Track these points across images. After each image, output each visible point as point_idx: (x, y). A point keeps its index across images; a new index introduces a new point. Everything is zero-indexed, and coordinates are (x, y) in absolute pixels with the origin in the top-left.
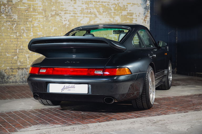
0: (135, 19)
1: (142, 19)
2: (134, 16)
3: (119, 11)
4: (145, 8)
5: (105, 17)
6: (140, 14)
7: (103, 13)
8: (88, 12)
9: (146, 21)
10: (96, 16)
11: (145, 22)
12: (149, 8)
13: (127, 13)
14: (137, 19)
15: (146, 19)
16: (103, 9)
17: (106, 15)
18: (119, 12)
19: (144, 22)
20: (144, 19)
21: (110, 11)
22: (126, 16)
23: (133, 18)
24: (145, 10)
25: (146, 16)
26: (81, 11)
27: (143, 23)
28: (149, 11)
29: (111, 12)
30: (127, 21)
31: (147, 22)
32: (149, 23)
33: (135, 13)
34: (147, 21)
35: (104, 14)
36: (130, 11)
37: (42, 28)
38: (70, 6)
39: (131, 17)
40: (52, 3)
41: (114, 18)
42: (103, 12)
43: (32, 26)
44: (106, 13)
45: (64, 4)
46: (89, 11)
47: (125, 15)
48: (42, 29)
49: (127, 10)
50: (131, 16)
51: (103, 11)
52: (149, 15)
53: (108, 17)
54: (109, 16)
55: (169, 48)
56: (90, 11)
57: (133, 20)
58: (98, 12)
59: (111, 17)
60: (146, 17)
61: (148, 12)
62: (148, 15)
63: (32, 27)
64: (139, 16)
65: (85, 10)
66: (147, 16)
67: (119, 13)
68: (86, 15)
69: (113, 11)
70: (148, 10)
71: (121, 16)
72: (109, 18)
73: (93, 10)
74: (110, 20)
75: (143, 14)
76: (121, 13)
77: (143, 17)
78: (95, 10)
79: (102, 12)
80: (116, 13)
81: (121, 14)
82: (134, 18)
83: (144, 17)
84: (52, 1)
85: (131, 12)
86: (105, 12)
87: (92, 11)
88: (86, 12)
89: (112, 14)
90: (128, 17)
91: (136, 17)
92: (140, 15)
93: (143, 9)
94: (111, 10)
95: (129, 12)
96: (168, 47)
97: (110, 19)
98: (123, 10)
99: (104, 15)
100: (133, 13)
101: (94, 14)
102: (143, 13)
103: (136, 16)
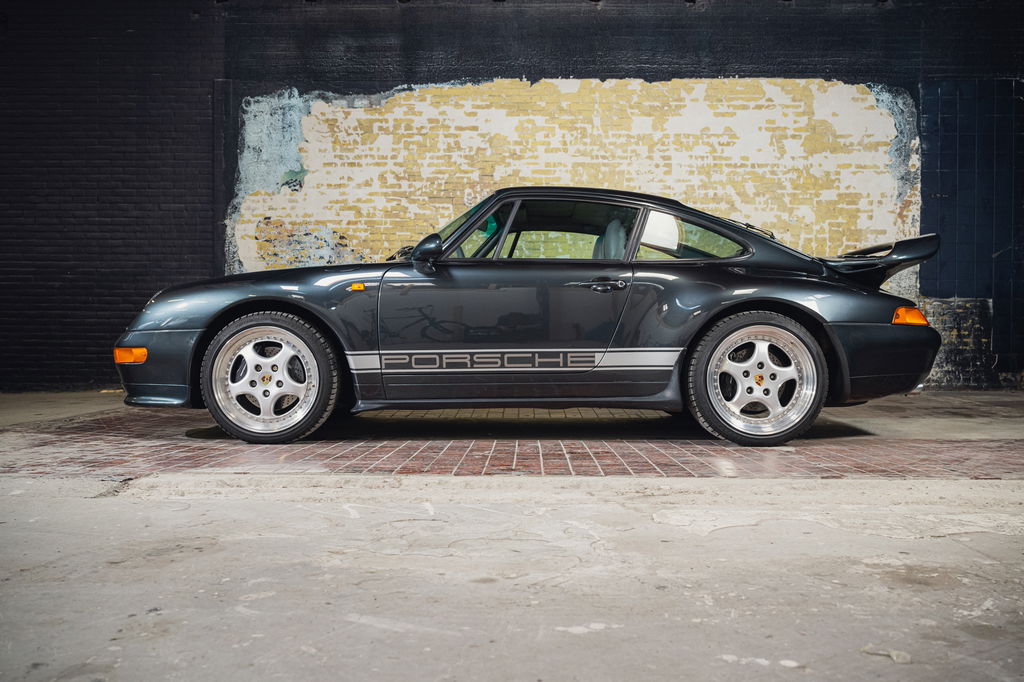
0: (866, 211)
1: (893, 212)
2: (863, 204)
3: (808, 189)
4: (902, 178)
5: (763, 210)
6: (883, 195)
7: (757, 198)
8: (706, 195)
9: (907, 216)
10: (733, 205)
11: (904, 222)
12: (916, 179)
13: (839, 195)
14: (872, 211)
15: (905, 213)
16: (754, 186)
17: (766, 202)
18: (811, 194)
19: (899, 220)
20: (898, 211)
21: (779, 191)
22: (836, 202)
23: (858, 210)
24: (901, 183)
25: (906, 201)
26: (686, 193)
27: (895, 224)
28: (919, 185)
29: (783, 195)
30: (837, 219)
31: (909, 220)
32: (918, 224)
33: (865, 194)
34: (910, 217)
35: (762, 199)
36: (848, 187)
37: (570, 242)
38: (652, 180)
39: (854, 207)
40: (601, 176)
41: (791, 211)
42: (757, 194)
43: (543, 239)
44: (767, 196)
45: (634, 175)
46: (711, 193)
47: (829, 202)
48: (570, 245)
49: (838, 187)
50: (853, 203)
51: (755, 191)
52: (918, 198)
53: (772, 209)
54: (776, 207)
55: (994, 302)
56: (715, 194)
57: (859, 214)
58: (738, 194)
59: (783, 208)
60: (907, 204)
61: (912, 188)
62: (913, 199)
63: (544, 242)
64: (880, 202)
65: (698, 192)
66: (911, 202)
67: (808, 196)
68: (702, 203)
69: (789, 189)
70: (913, 184)
71: (815, 203)
72: (776, 212)
73: (724, 188)
74: (779, 218)
75: (895, 197)
76: (817, 195)
77: (896, 205)
78: (730, 190)
79: (752, 196)
80: (801, 197)
81: (816, 199)
82: (862, 209)
83: (899, 204)
84: (599, 171)
85: (851, 190)
86: (764, 195)
87: (720, 192)
88: (702, 196)
89: (787, 200)
90: (840, 206)
91: (869, 208)
92: (883, 200)
93: (897, 181)
94: (784, 188)
95: (843, 190)
96: (991, 300)
97: (779, 213)
98: (822, 187)
99: (760, 203)
100: (860, 194)
101: (727, 203)
102: (896, 193)
103: (871, 203)
